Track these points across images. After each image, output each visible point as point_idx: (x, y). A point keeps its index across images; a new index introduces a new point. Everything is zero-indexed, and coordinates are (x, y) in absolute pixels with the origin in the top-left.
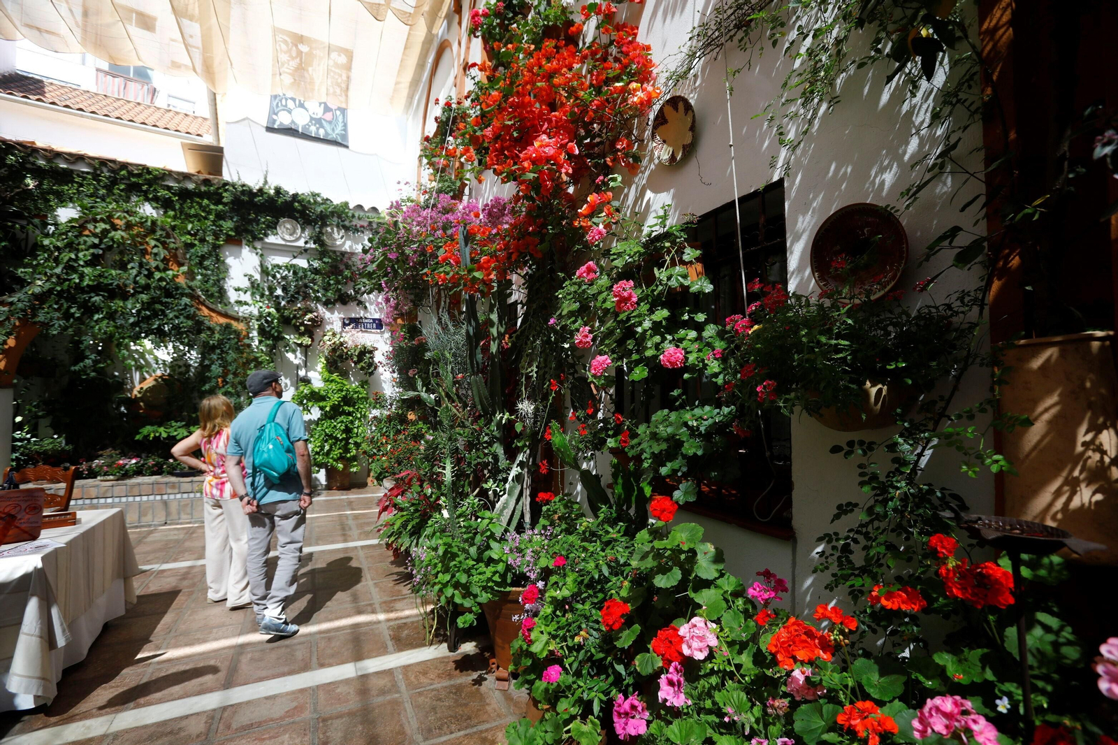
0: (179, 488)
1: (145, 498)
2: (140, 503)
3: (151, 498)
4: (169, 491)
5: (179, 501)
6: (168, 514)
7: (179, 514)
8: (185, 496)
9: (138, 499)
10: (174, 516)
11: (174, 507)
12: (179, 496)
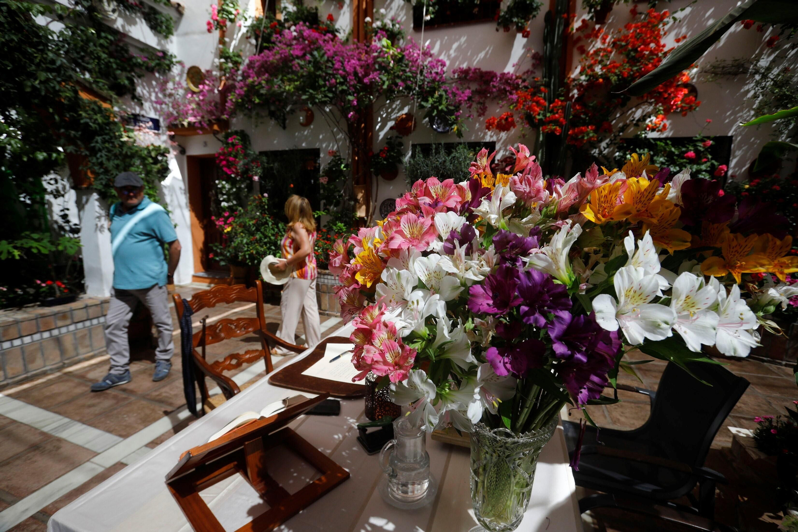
0: (72, 318)
1: (27, 340)
2: (22, 348)
3: (37, 337)
4: (60, 323)
5: (74, 333)
6: (63, 351)
7: (76, 349)
8: (80, 325)
9: (17, 342)
10: (71, 352)
11: (68, 342)
12: (72, 328)
